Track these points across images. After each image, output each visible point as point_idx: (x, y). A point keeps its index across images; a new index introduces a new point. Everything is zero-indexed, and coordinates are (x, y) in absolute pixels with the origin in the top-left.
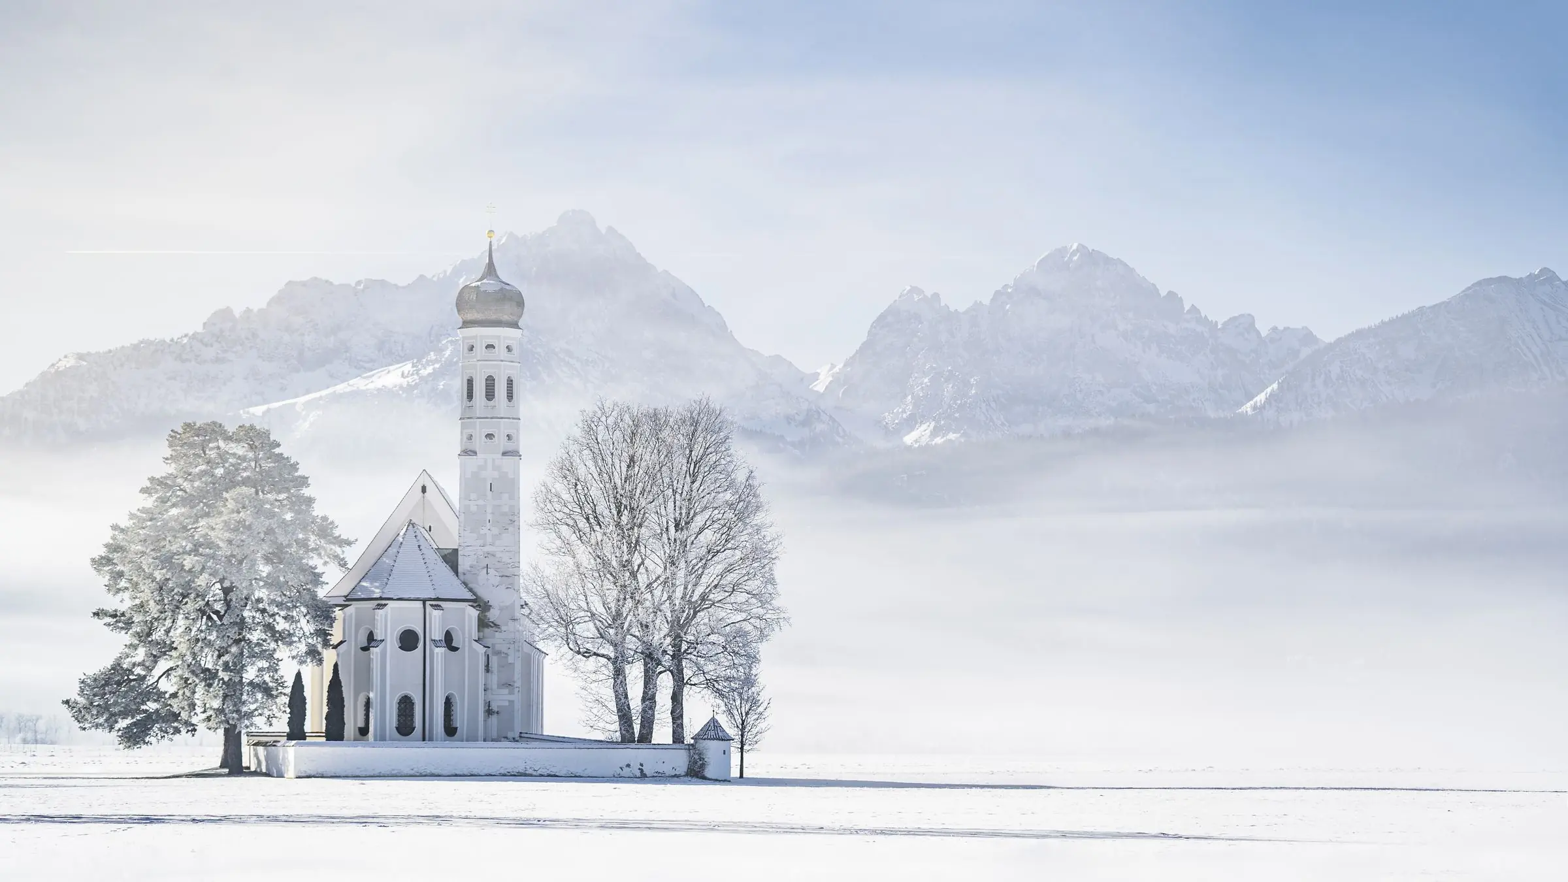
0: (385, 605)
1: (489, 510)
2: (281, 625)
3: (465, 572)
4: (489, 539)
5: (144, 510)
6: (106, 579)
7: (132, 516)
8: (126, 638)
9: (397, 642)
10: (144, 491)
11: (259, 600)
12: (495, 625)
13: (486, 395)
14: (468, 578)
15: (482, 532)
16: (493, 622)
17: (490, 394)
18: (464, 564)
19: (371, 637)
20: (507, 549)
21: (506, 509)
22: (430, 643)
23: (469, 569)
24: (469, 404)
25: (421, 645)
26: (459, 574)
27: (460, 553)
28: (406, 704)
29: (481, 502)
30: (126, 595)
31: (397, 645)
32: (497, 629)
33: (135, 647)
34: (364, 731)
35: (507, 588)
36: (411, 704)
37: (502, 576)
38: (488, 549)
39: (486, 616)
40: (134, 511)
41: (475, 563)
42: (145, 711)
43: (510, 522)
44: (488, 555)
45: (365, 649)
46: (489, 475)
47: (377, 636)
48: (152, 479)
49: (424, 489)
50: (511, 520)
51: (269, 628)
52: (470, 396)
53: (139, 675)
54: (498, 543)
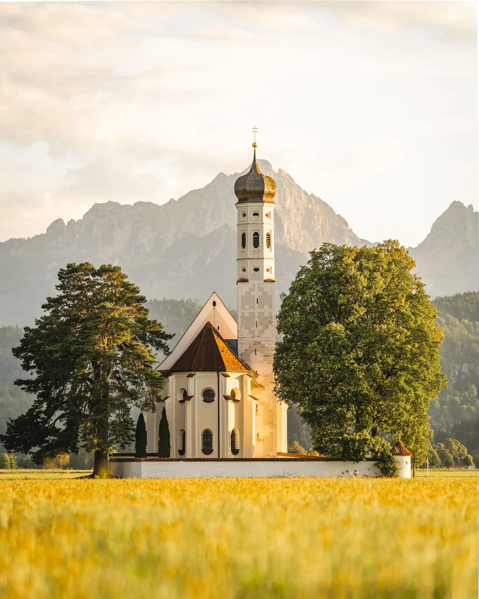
0: (194, 374)
1: (257, 315)
2: (130, 386)
3: (242, 354)
4: (257, 334)
5: (45, 318)
6: (21, 361)
7: (38, 322)
8: (34, 397)
9: (202, 398)
10: (44, 307)
11: (117, 372)
12: (261, 386)
13: (254, 244)
14: (244, 358)
15: (252, 329)
16: (259, 385)
17: (256, 243)
18: (241, 349)
19: (185, 393)
20: (268, 339)
21: (266, 315)
22: (222, 397)
23: (244, 352)
24: (243, 250)
25: (216, 398)
26: (239, 355)
27: (238, 342)
28: (207, 435)
29: (251, 311)
30: (34, 371)
31: (202, 399)
32: (262, 389)
33: (42, 402)
34: (182, 452)
35: (268, 363)
36: (210, 435)
37: (265, 356)
38: (256, 339)
39: (255, 381)
40: (39, 319)
41: (248, 348)
42: (48, 441)
43: (269, 322)
44: (256, 343)
45: (182, 402)
46: (256, 294)
47: (189, 394)
48: (49, 299)
49: (214, 304)
50: (270, 322)
51: (123, 389)
52: (244, 245)
53: (43, 418)
54: (262, 335)
